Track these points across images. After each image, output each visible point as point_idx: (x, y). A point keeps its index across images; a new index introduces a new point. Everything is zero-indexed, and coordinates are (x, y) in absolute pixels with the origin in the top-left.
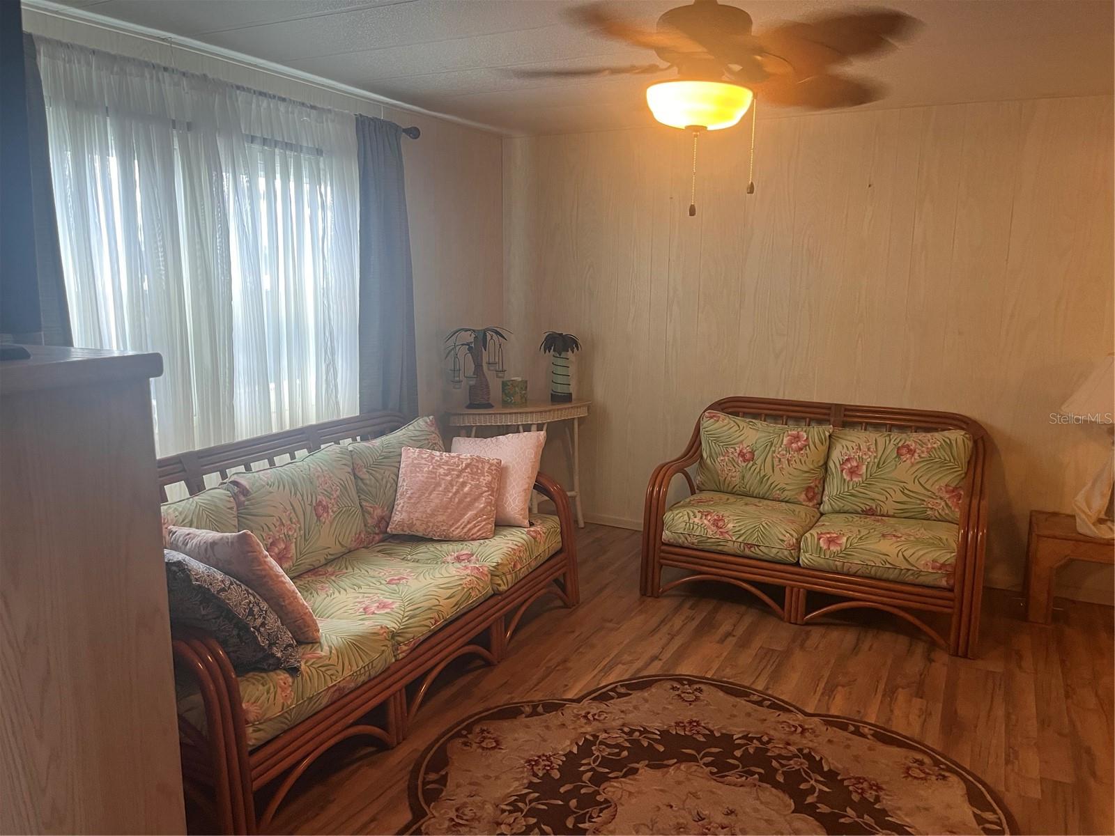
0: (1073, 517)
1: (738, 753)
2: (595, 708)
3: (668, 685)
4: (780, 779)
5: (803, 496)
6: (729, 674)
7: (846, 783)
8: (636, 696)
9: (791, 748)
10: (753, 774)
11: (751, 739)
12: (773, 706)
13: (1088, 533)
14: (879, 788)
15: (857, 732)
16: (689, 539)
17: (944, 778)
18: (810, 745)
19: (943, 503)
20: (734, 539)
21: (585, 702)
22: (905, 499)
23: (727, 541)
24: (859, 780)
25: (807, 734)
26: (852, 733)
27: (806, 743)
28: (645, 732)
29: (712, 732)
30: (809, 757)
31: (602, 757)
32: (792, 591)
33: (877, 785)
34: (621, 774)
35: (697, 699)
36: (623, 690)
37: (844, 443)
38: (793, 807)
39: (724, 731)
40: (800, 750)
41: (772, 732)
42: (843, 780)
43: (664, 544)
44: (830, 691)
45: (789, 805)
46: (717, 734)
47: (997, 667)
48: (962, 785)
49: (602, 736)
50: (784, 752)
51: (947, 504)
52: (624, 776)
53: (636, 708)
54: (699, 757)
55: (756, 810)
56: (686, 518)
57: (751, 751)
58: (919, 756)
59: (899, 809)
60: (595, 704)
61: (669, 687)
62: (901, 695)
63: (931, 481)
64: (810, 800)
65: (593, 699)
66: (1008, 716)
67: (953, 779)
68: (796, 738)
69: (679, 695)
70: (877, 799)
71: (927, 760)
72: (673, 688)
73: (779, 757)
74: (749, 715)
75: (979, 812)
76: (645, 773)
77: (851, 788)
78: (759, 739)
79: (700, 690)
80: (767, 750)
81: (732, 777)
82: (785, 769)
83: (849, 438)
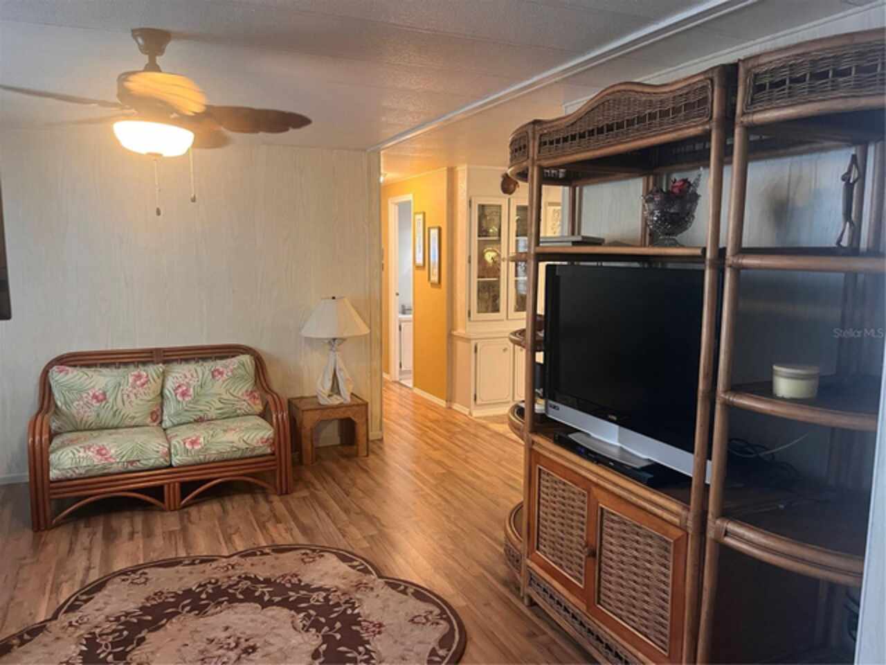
0: (316, 397)
1: (204, 596)
2: (74, 617)
3: (118, 579)
4: (241, 597)
5: (149, 419)
6: (154, 556)
7: (278, 581)
8: (98, 596)
9: (233, 578)
10: (222, 602)
11: (205, 585)
12: (202, 562)
13: (326, 403)
14: (296, 576)
15: (263, 554)
16: (77, 471)
17: (322, 556)
18: (243, 572)
19: (246, 404)
20: (118, 460)
21: (61, 616)
22: (221, 405)
23: (112, 464)
24: (284, 576)
25: (236, 567)
26: (261, 555)
27: (239, 571)
28: (127, 614)
29: (175, 593)
30: (247, 578)
31: (110, 642)
32: (169, 487)
33: (294, 574)
34: (135, 645)
35: (147, 579)
36: (84, 597)
37: (174, 375)
38: (259, 606)
39: (183, 589)
40: (240, 577)
41: (215, 576)
42: (275, 581)
43: (52, 482)
44: (229, 540)
45: (257, 608)
46: (180, 592)
47: (305, 493)
48: (333, 556)
49: (97, 631)
50: (231, 583)
51: (248, 404)
52: (138, 644)
53: (106, 603)
54: (180, 610)
55: (240, 619)
56: (71, 455)
57: (210, 591)
58: (303, 551)
59: (314, 580)
60: (70, 615)
61: (119, 580)
62: (270, 525)
63: (236, 391)
64: (266, 598)
65: (66, 612)
66: (328, 514)
67: (326, 554)
68: (230, 573)
69: (132, 583)
70: (300, 581)
71: (308, 551)
72: (123, 580)
73: (230, 587)
74: (191, 573)
75: (350, 564)
76: (152, 637)
77: (283, 582)
78: (210, 583)
79: (145, 574)
80: (220, 586)
81: (211, 610)
82: (239, 591)
83: (176, 371)
